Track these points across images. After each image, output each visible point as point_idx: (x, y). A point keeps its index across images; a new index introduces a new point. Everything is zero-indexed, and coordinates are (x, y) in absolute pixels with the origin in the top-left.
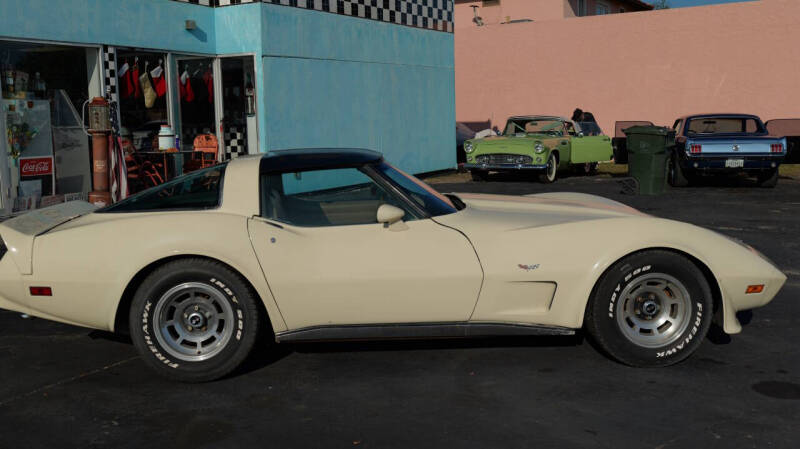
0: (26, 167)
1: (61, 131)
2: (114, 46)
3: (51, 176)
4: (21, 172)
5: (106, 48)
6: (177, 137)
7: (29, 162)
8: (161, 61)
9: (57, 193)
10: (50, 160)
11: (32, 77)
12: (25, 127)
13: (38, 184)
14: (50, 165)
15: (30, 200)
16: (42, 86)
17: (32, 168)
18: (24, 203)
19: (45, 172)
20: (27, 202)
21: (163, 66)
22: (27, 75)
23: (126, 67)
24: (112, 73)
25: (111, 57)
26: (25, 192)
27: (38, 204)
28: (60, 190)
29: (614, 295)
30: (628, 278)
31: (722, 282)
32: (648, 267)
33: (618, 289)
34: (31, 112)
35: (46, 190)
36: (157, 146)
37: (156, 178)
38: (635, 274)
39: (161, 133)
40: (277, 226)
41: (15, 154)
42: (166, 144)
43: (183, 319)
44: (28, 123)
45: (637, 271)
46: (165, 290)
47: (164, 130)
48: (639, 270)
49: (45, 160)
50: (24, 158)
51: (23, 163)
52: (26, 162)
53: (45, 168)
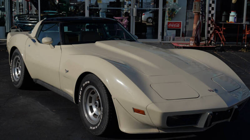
0: (170, 25)
1: (190, 12)
3: (180, 29)
4: (168, 27)
6: (235, 17)
7: (171, 23)
9: (182, 36)
10: (180, 23)
12: (173, 10)
13: (174, 32)
14: (180, 25)
15: (170, 37)
17: (172, 26)
18: (168, 38)
19: (178, 27)
20: (169, 38)
26: (168, 34)
27: (173, 40)
28: (184, 35)
29: (81, 92)
30: (84, 85)
31: (115, 99)
32: (88, 82)
33: (81, 89)
34: (175, 4)
35: (178, 34)
36: (228, 20)
37: (221, 34)
38: (86, 84)
39: (230, 15)
40: (34, 41)
41: (169, 20)
42: (232, 19)
43: (20, 68)
44: (175, 8)
45: (86, 83)
46: (14, 57)
47: (233, 13)
48: (86, 82)
49: (178, 23)
50: (170, 21)
51: (169, 23)
52: (170, 23)
53: (178, 26)
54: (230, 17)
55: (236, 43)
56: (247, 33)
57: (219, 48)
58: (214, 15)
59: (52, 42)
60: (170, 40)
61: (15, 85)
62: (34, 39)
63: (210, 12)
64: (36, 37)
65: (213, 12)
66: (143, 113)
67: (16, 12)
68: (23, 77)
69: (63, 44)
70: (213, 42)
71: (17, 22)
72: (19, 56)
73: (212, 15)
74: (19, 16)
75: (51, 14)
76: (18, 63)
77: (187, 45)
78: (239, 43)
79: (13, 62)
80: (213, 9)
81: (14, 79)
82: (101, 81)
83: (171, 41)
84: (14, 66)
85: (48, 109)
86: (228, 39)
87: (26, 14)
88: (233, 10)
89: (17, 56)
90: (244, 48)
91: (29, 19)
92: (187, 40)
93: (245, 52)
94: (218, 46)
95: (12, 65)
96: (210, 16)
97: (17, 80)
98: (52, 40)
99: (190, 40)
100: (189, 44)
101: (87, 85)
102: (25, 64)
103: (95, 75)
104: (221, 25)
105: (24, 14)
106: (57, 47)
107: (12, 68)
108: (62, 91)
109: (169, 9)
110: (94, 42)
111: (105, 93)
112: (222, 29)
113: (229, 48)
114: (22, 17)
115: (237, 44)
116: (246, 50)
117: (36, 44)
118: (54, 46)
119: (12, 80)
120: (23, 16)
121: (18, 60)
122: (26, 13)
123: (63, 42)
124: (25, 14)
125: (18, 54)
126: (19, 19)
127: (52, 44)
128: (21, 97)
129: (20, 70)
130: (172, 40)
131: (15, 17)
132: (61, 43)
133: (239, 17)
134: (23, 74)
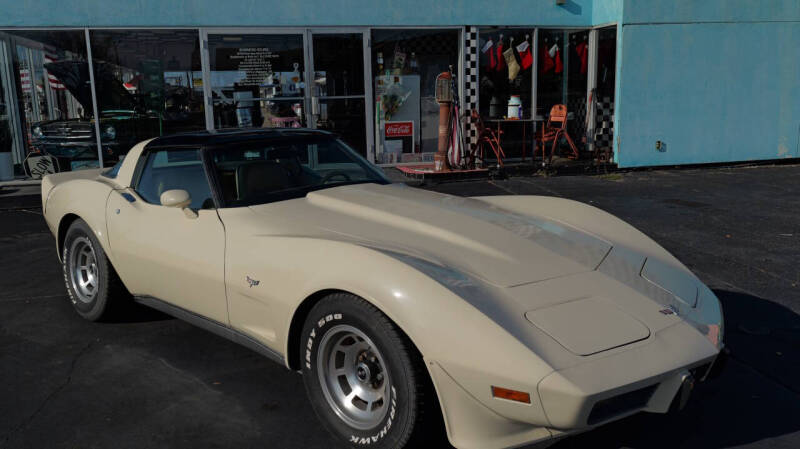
0: (390, 129)
1: (428, 101)
2: (476, 26)
3: (411, 137)
4: (386, 134)
5: (468, 28)
6: (519, 107)
7: (393, 125)
8: (527, 37)
9: (416, 151)
10: (411, 124)
11: (408, 58)
12: (394, 98)
13: (399, 144)
14: (411, 129)
15: (392, 156)
16: (414, 64)
17: (395, 130)
18: (387, 158)
19: (406, 134)
20: (389, 157)
21: (530, 41)
22: (404, 55)
23: (490, 44)
24: (473, 50)
25: (473, 36)
26: (388, 150)
27: (399, 160)
28: (419, 149)
29: (310, 341)
30: (321, 323)
31: (435, 366)
32: (339, 316)
33: (313, 334)
34: (397, 85)
35: (407, 148)
36: (506, 114)
37: (494, 143)
38: (328, 320)
39: (510, 103)
40: (130, 199)
41: (386, 119)
42: (513, 112)
43: (91, 267)
44: (397, 94)
45: (329, 318)
46: (72, 239)
47: (514, 100)
48: (331, 316)
49: (407, 124)
50: (388, 122)
51: (387, 126)
52: (390, 125)
53: (407, 131)
54: (509, 108)
55: (520, 159)
56: (546, 139)
57: (496, 173)
58: (477, 105)
59: (189, 202)
60: (391, 162)
61: (82, 314)
62: (129, 191)
63: (468, 99)
64: (132, 186)
65: (474, 99)
66: (524, 398)
67: (35, 116)
68: (106, 291)
69: (222, 207)
70: (477, 161)
71: (40, 139)
72: (90, 239)
73: (473, 105)
74: (43, 126)
75: (120, 118)
76: (85, 254)
77: (427, 169)
78: (527, 159)
79: (68, 253)
80: (473, 92)
81: (77, 298)
82: (384, 315)
83: (395, 164)
84: (72, 264)
85: (197, 379)
86: (510, 152)
87: (57, 121)
88: (514, 94)
89: (81, 239)
90: (542, 168)
91: (70, 131)
92: (427, 159)
93: (545, 176)
94: (492, 169)
95: (68, 260)
96: (469, 107)
97: (86, 301)
98: (190, 197)
99: (433, 159)
100: (433, 167)
101: (335, 323)
102: (107, 259)
103: (360, 298)
104: (494, 126)
105: (51, 119)
106: (207, 215)
107: (68, 269)
108: (231, 328)
109: (385, 97)
110: (304, 195)
111: (401, 347)
112: (496, 134)
113: (514, 172)
114: (52, 128)
115: (523, 162)
116: (547, 174)
117: (137, 207)
118: (196, 211)
119: (70, 301)
120: (54, 124)
121: (85, 247)
122: (56, 118)
123: (220, 199)
124: (54, 121)
125: (86, 232)
126: (44, 134)
127: (189, 206)
128: (108, 347)
129: (92, 272)
130: (395, 160)
131: (34, 127)
132: (216, 203)
133: (525, 107)
134: (106, 286)
